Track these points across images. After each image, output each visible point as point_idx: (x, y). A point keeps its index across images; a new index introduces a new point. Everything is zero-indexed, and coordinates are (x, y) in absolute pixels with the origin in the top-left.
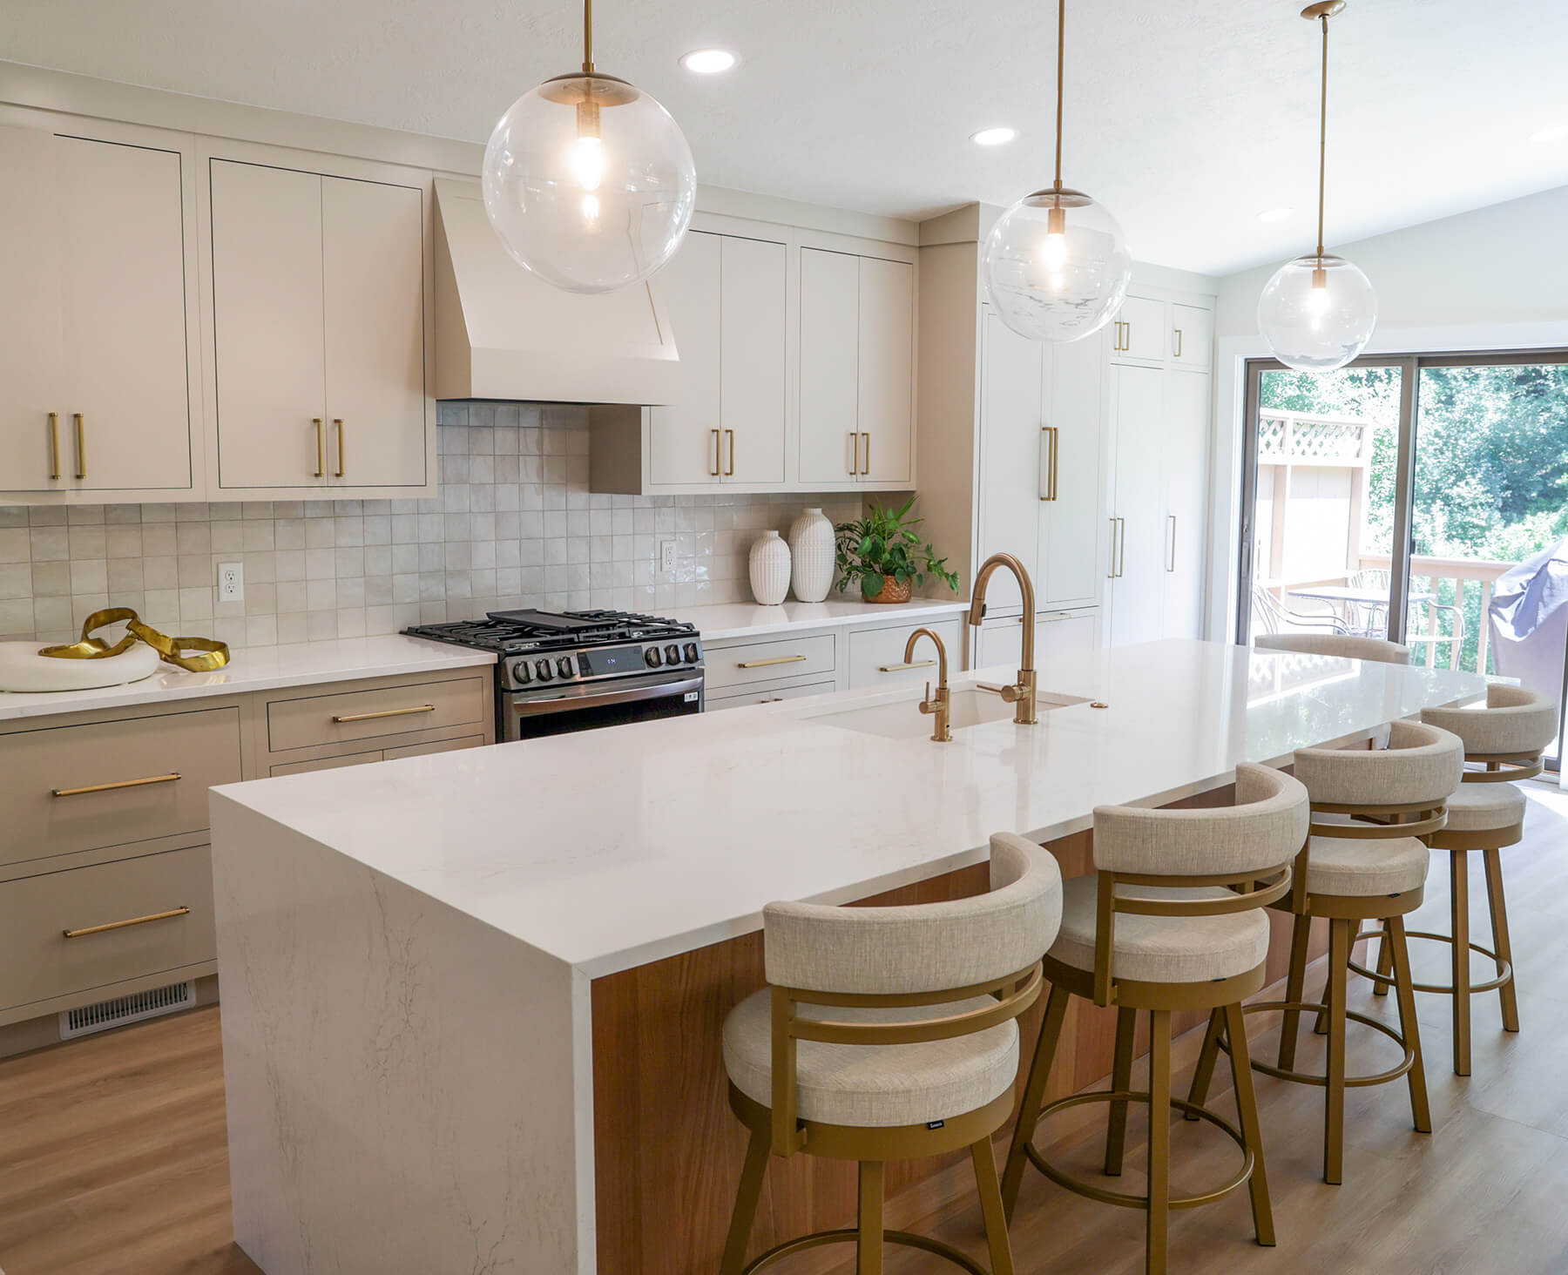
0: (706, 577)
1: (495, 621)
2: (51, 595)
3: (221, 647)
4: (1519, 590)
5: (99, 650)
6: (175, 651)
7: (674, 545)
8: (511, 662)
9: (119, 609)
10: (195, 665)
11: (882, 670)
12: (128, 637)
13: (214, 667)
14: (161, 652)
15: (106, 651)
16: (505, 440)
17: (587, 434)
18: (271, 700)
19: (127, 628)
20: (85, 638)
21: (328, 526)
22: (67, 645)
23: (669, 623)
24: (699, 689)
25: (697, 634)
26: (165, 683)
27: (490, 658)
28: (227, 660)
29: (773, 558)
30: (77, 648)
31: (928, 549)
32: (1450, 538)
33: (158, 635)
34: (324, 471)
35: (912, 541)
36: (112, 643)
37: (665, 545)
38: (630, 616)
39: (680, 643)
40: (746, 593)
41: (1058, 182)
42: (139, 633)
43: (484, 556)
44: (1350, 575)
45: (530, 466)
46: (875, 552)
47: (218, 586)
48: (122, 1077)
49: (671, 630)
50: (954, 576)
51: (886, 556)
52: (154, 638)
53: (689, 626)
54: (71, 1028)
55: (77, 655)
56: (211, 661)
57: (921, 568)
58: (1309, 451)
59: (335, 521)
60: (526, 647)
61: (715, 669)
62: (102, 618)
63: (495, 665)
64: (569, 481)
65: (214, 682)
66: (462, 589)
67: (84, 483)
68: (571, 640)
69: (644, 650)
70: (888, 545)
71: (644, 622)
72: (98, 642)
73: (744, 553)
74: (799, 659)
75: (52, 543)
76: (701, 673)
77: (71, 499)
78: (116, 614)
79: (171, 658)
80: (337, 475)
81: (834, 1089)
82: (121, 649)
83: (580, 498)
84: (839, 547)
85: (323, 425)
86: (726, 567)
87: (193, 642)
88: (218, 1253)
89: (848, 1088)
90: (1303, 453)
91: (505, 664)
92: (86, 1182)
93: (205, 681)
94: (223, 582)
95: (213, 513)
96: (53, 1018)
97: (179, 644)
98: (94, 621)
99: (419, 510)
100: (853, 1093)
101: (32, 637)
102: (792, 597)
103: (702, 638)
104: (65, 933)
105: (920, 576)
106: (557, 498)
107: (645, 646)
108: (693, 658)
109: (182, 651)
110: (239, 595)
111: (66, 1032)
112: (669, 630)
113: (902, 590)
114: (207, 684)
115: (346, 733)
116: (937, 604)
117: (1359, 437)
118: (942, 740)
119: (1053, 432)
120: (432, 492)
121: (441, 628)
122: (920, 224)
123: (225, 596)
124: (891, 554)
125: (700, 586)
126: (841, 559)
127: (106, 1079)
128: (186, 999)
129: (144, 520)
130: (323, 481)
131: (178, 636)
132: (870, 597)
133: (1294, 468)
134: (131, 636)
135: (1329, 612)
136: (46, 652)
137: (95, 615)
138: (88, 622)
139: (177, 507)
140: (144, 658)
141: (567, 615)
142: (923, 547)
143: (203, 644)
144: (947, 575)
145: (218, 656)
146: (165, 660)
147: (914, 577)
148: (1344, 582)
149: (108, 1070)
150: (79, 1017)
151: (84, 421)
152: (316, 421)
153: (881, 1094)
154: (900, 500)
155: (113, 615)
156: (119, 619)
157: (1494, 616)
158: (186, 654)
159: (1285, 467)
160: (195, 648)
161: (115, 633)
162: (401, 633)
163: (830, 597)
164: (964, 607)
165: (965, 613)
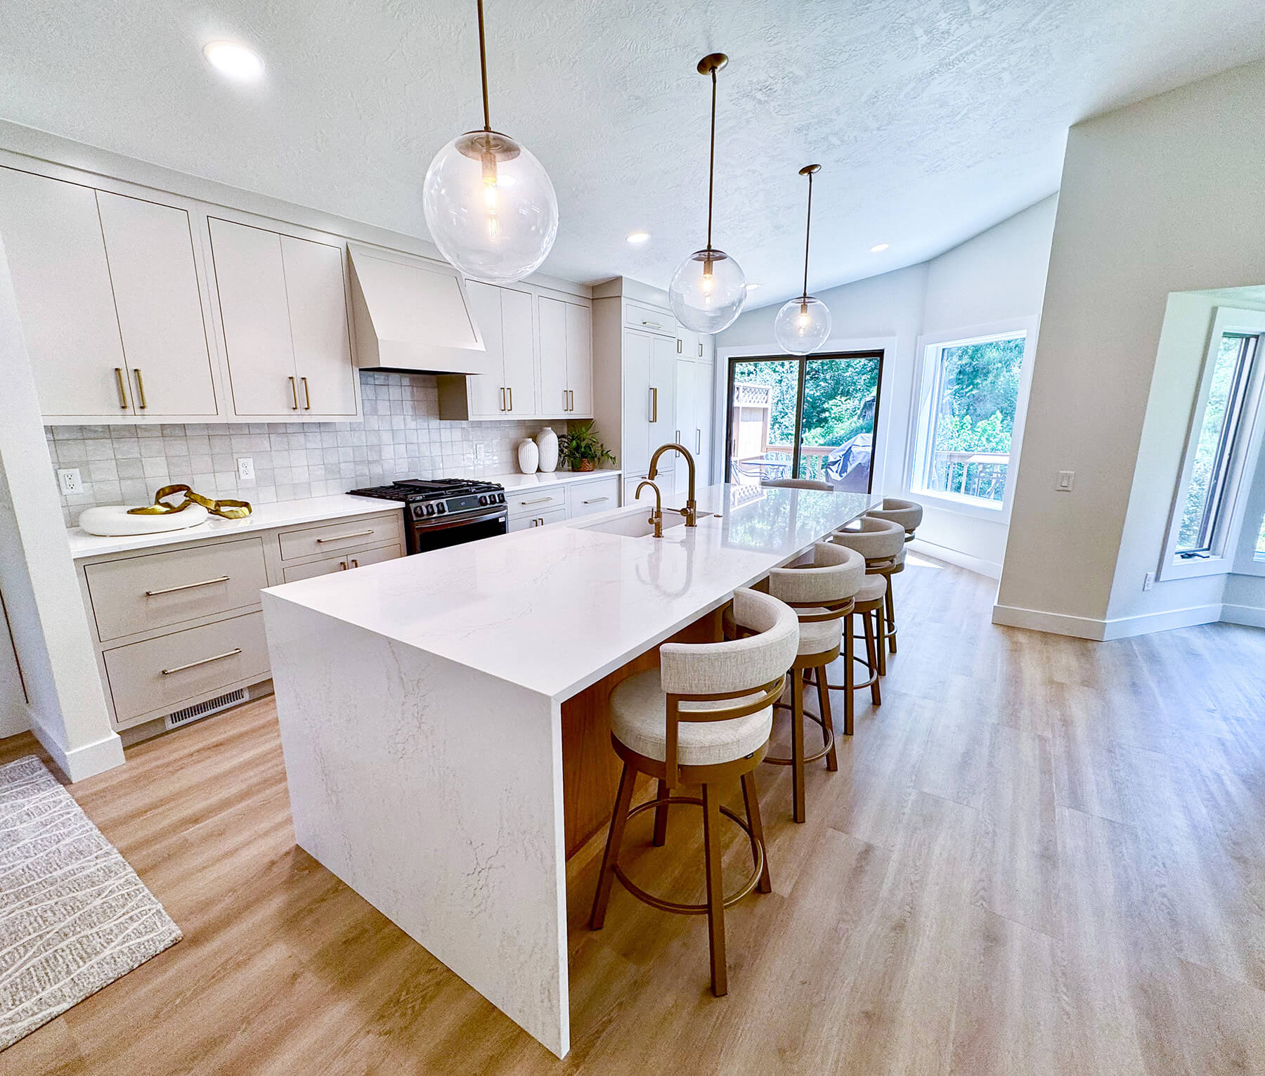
0: (497, 462)
1: (398, 485)
2: (129, 478)
3: (246, 505)
4: (838, 458)
5: (168, 509)
6: (217, 508)
7: (482, 446)
8: (413, 506)
9: (178, 485)
10: (231, 515)
11: (586, 503)
12: (186, 501)
13: (243, 515)
14: (208, 509)
15: (172, 510)
16: (395, 392)
17: (436, 390)
18: (281, 532)
19: (185, 495)
20: (157, 502)
21: (301, 438)
22: (146, 507)
23: (488, 483)
24: (505, 516)
25: (503, 489)
26: (213, 526)
27: (402, 504)
28: (250, 511)
29: (530, 452)
30: (153, 509)
31: (602, 445)
32: (782, 439)
33: (205, 499)
34: (298, 406)
35: (594, 442)
36: (176, 505)
37: (478, 446)
38: (467, 481)
39: (496, 493)
40: (518, 469)
41: (709, 246)
42: (192, 498)
43: (388, 452)
44: (764, 454)
45: (408, 405)
46: (578, 447)
47: (238, 471)
48: (209, 748)
49: (489, 487)
50: (614, 458)
51: (583, 449)
52: (203, 501)
53: (499, 485)
54: (173, 723)
55: (153, 512)
56: (240, 513)
57: (599, 454)
58: (753, 401)
59: (305, 435)
60: (418, 498)
61: (512, 505)
62: (167, 491)
63: (403, 508)
64: (429, 414)
65: (243, 524)
66: (377, 470)
67: (146, 411)
68: (442, 494)
69: (479, 497)
70: (583, 444)
71: (475, 484)
72: (166, 505)
73: (516, 449)
74: (549, 499)
75: (130, 449)
76: (505, 508)
77: (137, 421)
78: (177, 488)
79: (215, 512)
80: (306, 409)
81: (699, 746)
82: (181, 509)
83: (435, 423)
84: (559, 445)
85: (295, 381)
86: (507, 456)
87: (229, 503)
88: (287, 853)
89: (707, 745)
90: (750, 402)
91: (410, 507)
92: (195, 820)
93: (238, 524)
94: (241, 469)
95: (231, 430)
96: (162, 720)
97: (219, 504)
98: (161, 493)
99: (353, 428)
100: (710, 746)
101: (122, 503)
102: (539, 470)
103: (505, 490)
104: (163, 672)
105: (599, 459)
106: (423, 423)
107: (479, 495)
108: (503, 501)
109: (221, 507)
110: (252, 476)
111: (170, 725)
112: (488, 487)
113: (590, 466)
114: (239, 526)
115: (326, 548)
116: (605, 471)
117: (767, 394)
118: (659, 537)
119: (655, 390)
120: (360, 419)
121: (370, 490)
122: (592, 288)
123: (243, 477)
124: (585, 448)
125: (495, 466)
126: (561, 451)
127: (198, 751)
128: (243, 697)
129: (188, 434)
130: (298, 411)
131: (217, 499)
132: (576, 468)
133: (743, 408)
134: (188, 501)
135: (758, 470)
136: (132, 512)
137: (162, 489)
138: (158, 493)
139: (208, 426)
140: (197, 513)
141: (433, 481)
142: (599, 445)
143: (234, 503)
144: (611, 458)
145: (244, 509)
146: (211, 513)
147: (596, 459)
148: (761, 458)
149: (200, 746)
150: (175, 717)
151: (142, 373)
152: (291, 378)
153: (725, 745)
154: (587, 423)
155: (175, 489)
156: (180, 490)
157: (828, 470)
158: (223, 509)
159: (739, 408)
160: (229, 506)
161: (178, 499)
162: (347, 493)
163: (556, 470)
164: (619, 472)
165: (620, 475)
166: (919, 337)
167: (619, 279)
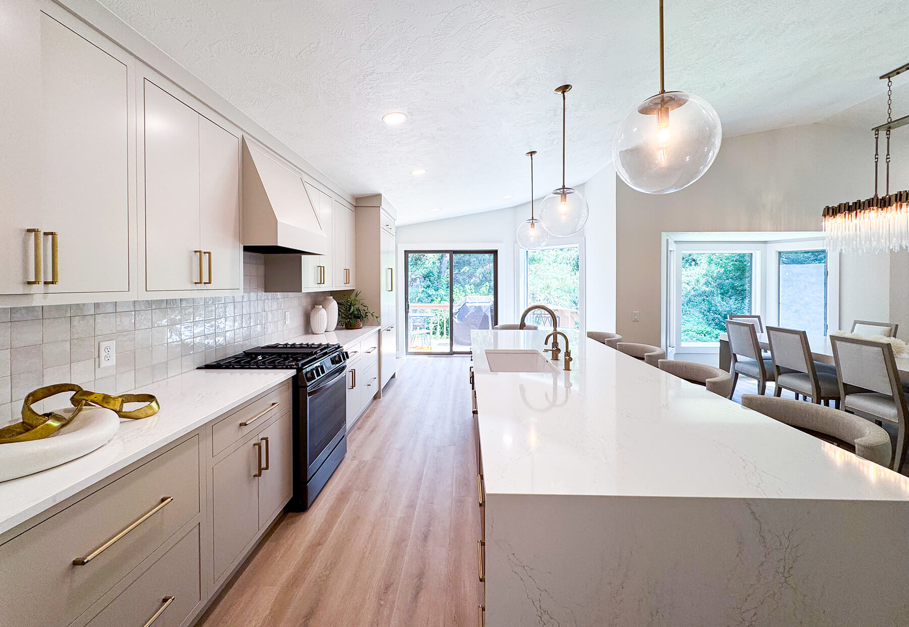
0: (296, 326)
6: (121, 407)
8: (304, 372)
10: (140, 414)
14: (115, 411)
17: (264, 266)
18: (215, 423)
27: (294, 372)
28: (159, 405)
33: (109, 398)
34: (202, 281)
37: (286, 313)
40: (308, 331)
47: (99, 357)
50: (376, 317)
64: (259, 288)
74: (355, 353)
79: (120, 413)
80: (207, 284)
83: (262, 295)
86: (301, 321)
94: (103, 354)
97: (123, 401)
106: (255, 294)
110: (113, 361)
115: (245, 430)
120: (241, 292)
122: (356, 199)
123: (104, 363)
129: (44, 316)
130: (199, 286)
132: (348, 327)
145: (154, 404)
152: (197, 252)
163: (336, 329)
164: (379, 328)
165: (379, 330)
166: (515, 244)
167: (378, 196)
